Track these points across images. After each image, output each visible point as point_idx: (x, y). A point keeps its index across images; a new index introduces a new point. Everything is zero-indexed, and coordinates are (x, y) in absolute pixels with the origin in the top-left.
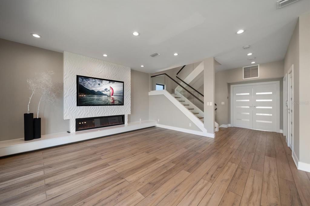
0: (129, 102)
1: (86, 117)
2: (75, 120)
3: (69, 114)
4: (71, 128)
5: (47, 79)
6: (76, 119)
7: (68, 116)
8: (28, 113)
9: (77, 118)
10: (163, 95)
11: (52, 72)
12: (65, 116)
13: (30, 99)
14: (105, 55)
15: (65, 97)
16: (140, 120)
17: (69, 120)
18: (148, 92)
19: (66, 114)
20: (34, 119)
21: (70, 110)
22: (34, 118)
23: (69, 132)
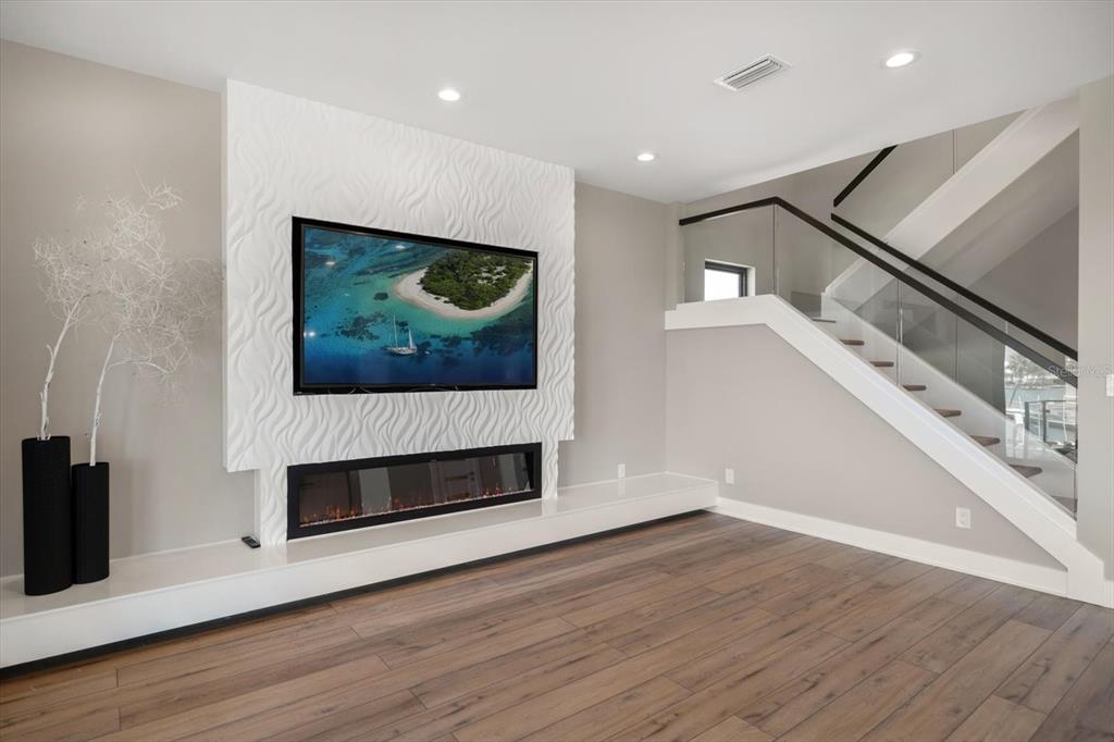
0: (563, 372)
1: (343, 459)
2: (283, 472)
3: (253, 440)
4: (263, 519)
5: (140, 238)
6: (290, 469)
7: (251, 448)
8: (43, 436)
9: (295, 464)
10: (765, 325)
11: (166, 196)
12: (231, 450)
13: (54, 355)
14: (449, 95)
15: (231, 341)
16: (621, 468)
17: (251, 472)
18: (665, 308)
19: (238, 441)
20: (74, 466)
21: (261, 415)
22: (72, 463)
23: (252, 543)
